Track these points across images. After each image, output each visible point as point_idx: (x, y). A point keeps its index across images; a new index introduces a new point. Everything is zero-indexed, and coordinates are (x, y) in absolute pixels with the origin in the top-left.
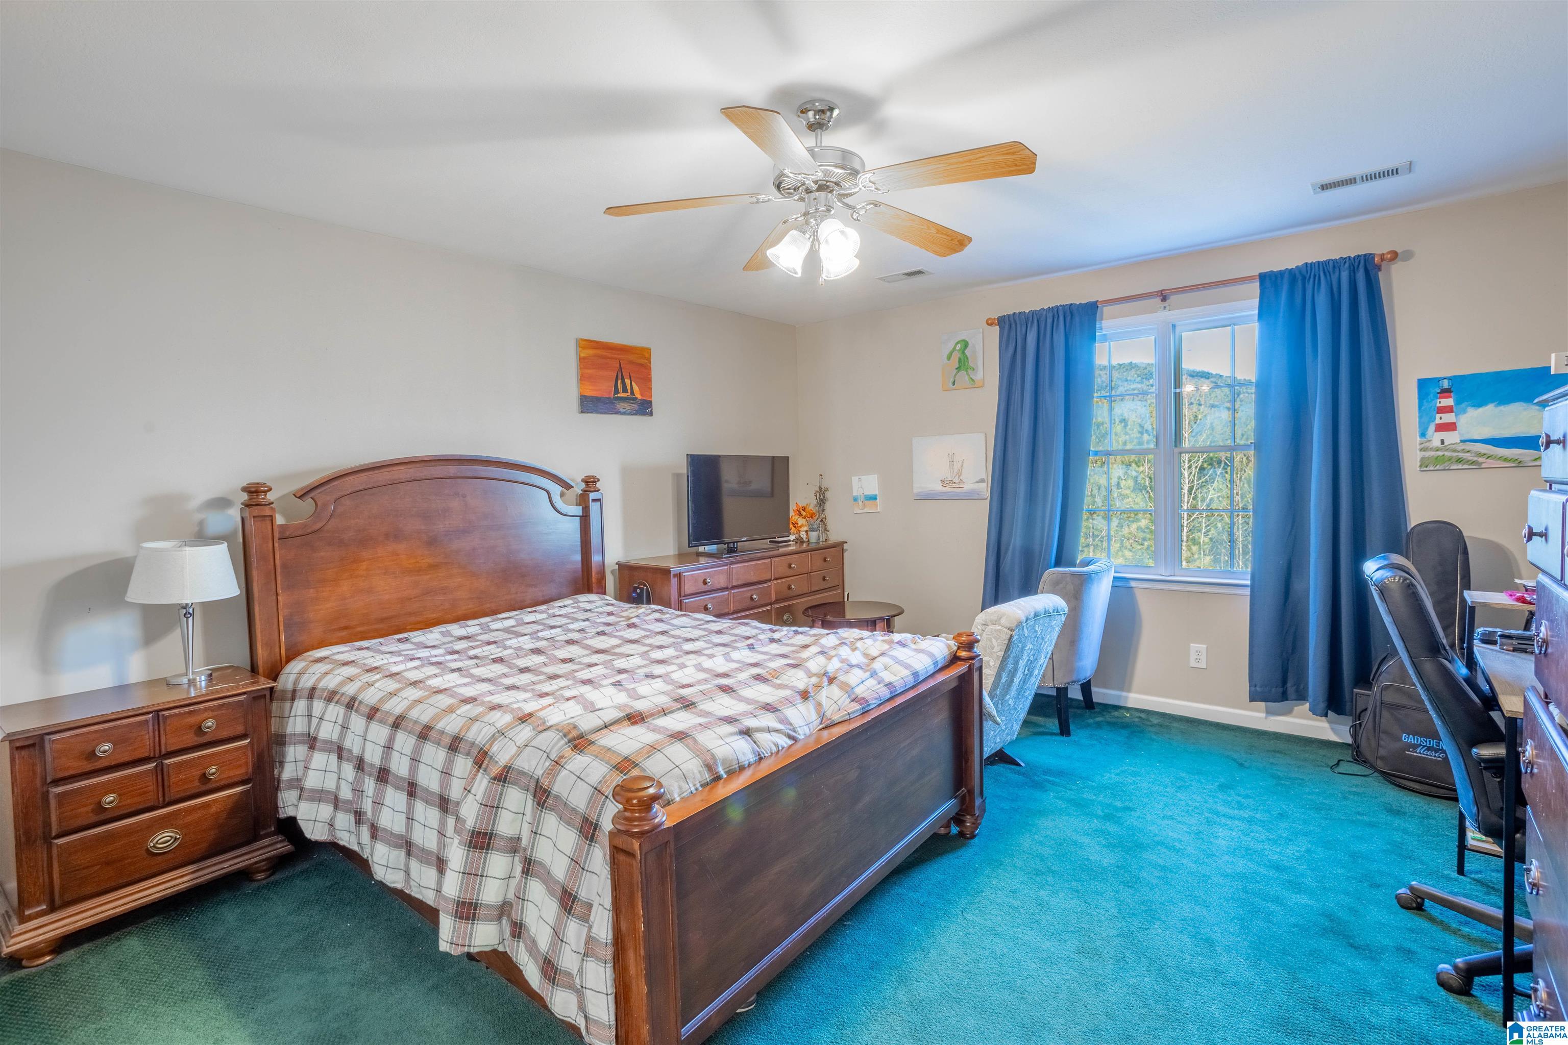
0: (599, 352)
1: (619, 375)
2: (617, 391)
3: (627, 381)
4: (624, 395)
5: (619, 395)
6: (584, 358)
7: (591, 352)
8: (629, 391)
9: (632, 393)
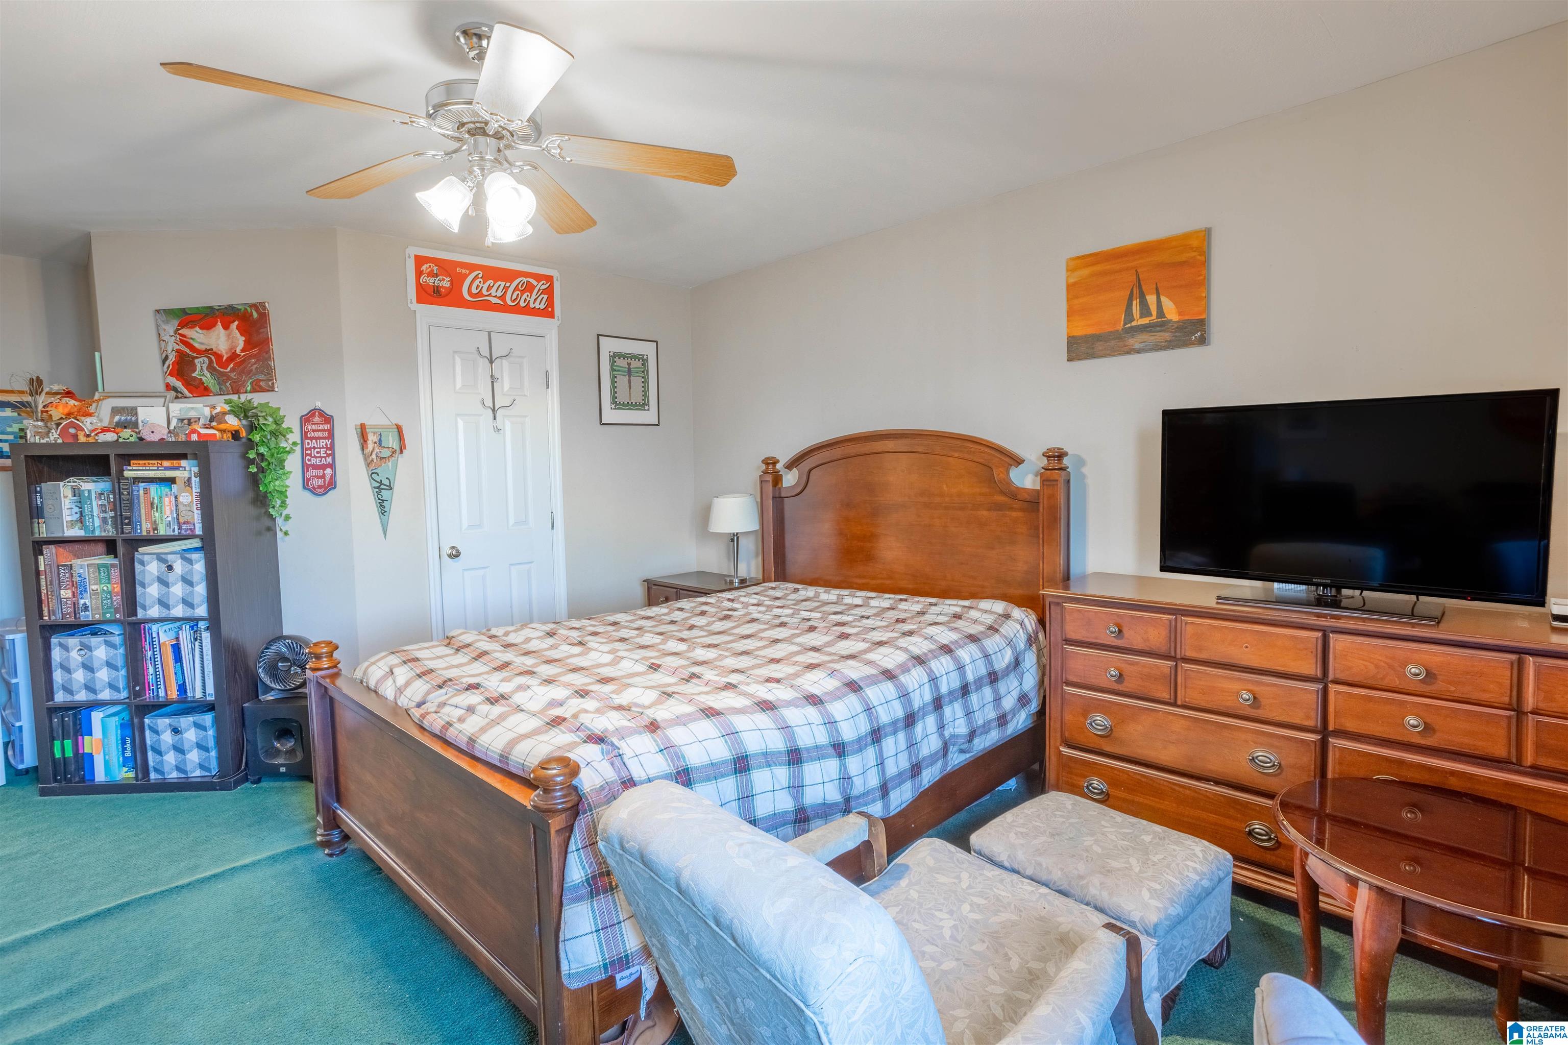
0: (1098, 268)
1: (1136, 292)
2: (1129, 316)
3: (1151, 299)
4: (1145, 321)
5: (1134, 324)
6: (1074, 284)
7: (1086, 272)
8: (1154, 313)
9: (1161, 313)
